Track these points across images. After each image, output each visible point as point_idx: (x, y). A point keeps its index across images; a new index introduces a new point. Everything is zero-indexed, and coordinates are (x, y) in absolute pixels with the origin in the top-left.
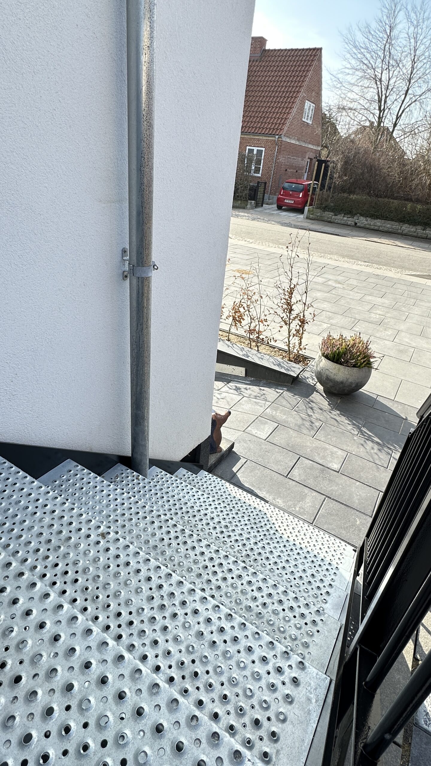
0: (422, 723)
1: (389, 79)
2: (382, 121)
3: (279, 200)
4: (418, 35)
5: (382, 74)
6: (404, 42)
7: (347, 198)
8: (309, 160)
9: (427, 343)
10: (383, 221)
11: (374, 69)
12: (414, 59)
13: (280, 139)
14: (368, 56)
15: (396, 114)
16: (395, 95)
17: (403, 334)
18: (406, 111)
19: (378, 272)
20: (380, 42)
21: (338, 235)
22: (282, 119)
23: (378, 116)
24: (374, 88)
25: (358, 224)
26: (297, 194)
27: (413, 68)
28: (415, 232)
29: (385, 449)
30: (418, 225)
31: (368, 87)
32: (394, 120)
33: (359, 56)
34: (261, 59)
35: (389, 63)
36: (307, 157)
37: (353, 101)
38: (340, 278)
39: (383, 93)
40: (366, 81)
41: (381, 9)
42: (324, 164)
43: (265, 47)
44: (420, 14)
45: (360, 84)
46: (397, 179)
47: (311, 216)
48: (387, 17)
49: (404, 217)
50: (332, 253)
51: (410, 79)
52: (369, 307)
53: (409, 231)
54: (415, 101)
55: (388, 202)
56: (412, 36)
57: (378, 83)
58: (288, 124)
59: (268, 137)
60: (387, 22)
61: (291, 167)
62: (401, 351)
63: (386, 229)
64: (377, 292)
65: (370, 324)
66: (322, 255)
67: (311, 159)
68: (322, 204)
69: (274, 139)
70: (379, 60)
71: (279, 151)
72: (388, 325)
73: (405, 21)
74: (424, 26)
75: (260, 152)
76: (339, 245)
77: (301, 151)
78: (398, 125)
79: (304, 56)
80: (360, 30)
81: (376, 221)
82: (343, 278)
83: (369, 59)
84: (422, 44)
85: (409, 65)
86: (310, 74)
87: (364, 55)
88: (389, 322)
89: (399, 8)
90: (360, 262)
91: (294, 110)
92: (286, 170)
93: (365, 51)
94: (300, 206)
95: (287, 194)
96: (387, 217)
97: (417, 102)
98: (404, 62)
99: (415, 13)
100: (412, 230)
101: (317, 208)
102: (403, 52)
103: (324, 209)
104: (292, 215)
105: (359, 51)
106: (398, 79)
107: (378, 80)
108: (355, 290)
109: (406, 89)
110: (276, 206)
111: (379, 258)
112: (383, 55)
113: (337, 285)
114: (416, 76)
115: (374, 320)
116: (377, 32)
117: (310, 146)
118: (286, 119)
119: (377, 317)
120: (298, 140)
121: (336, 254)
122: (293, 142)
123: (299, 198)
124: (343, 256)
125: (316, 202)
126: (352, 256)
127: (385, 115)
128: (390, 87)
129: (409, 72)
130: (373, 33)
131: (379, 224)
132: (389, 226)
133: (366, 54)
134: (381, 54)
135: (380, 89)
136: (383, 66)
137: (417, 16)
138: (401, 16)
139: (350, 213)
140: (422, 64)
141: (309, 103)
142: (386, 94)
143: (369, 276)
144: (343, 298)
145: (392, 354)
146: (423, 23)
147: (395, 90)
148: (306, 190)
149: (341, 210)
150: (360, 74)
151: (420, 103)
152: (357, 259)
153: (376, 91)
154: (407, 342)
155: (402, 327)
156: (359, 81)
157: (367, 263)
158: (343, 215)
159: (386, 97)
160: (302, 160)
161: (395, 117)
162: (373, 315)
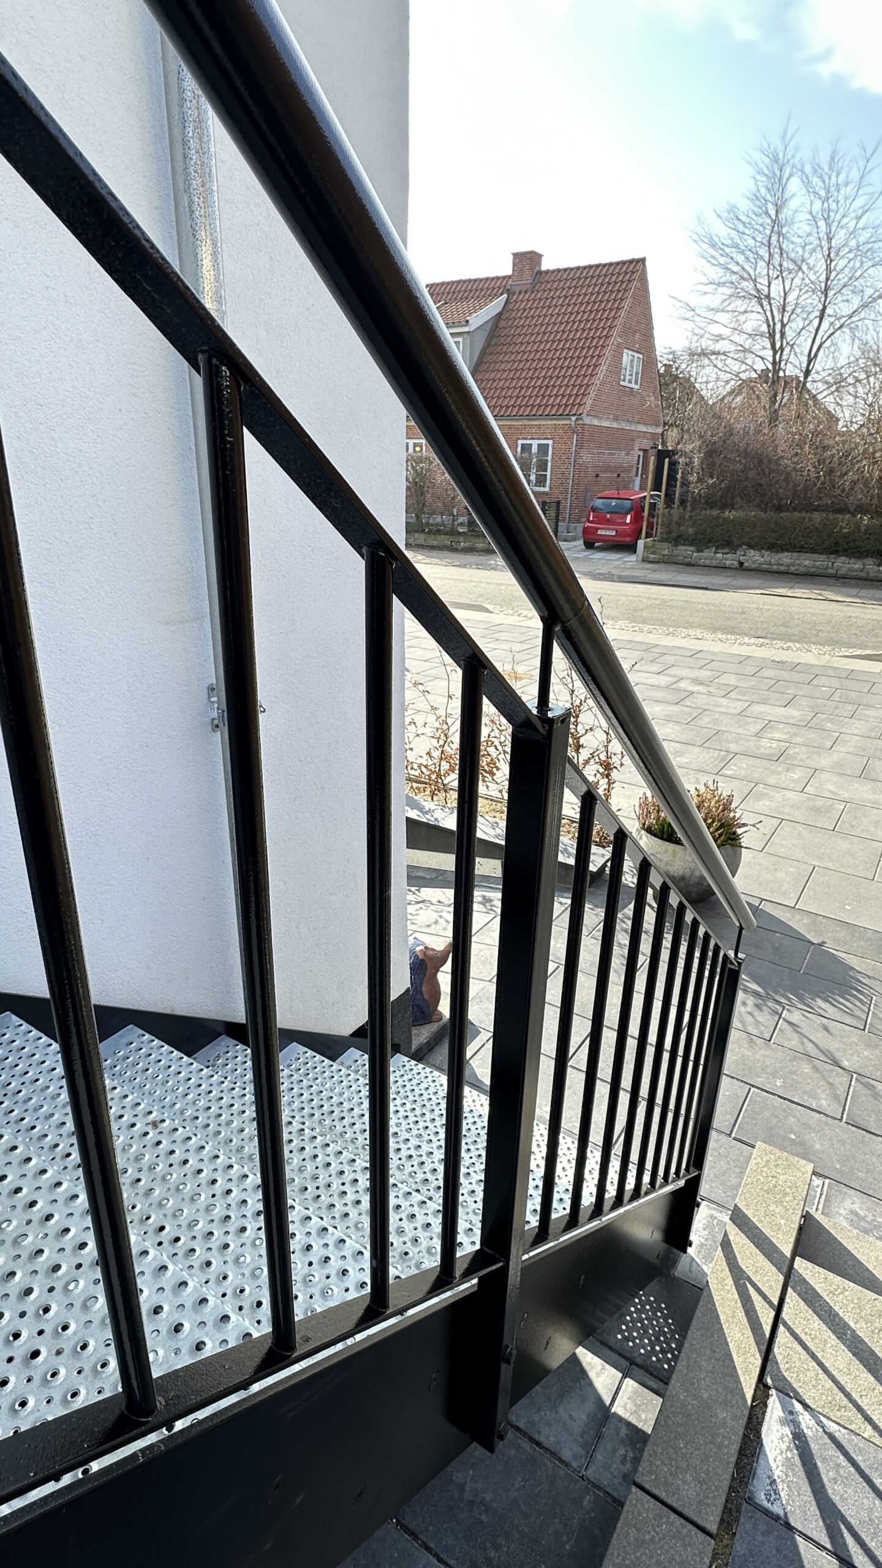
0: (761, 1498)
1: (785, 294)
2: (780, 368)
3: (586, 531)
4: (832, 214)
5: (769, 287)
6: (808, 229)
7: (717, 518)
8: (641, 453)
9: (874, 791)
10: (795, 554)
11: (755, 281)
12: (829, 255)
13: (580, 422)
14: (740, 258)
15: (806, 352)
16: (799, 320)
17: (825, 776)
18: (825, 345)
19: (782, 656)
20: (760, 233)
21: (706, 589)
22: (581, 386)
23: (771, 359)
24: (759, 313)
25: (746, 564)
26: (620, 518)
27: (829, 271)
28: (862, 571)
29: (770, 1004)
30: (867, 556)
31: (746, 312)
32: (805, 365)
33: (722, 260)
34: (534, 287)
35: (781, 266)
36: (637, 448)
37: (719, 338)
38: (704, 674)
39: (777, 319)
40: (739, 302)
41: (754, 178)
42: (667, 460)
43: (540, 267)
44: (830, 178)
45: (729, 308)
46: (813, 475)
47: (652, 556)
48: (768, 189)
49: (837, 544)
50: (690, 626)
51: (827, 288)
52: (759, 726)
53: (850, 570)
54: (841, 327)
55: (800, 518)
56: (820, 216)
57: (765, 303)
58: (592, 395)
59: (557, 419)
60: (768, 197)
61: (608, 468)
62: (817, 810)
63: (802, 570)
64: (778, 695)
65: (758, 761)
66: (671, 630)
67: (645, 451)
68: (670, 532)
69: (568, 422)
70: (761, 264)
71: (580, 445)
72: (795, 758)
73: (804, 191)
74: (840, 197)
75: (543, 449)
76: (705, 607)
77: (621, 440)
78: (813, 371)
79: (612, 275)
80: (719, 216)
81: (780, 555)
82: (710, 673)
83: (741, 263)
84: (842, 227)
85: (821, 266)
86: (626, 305)
87: (732, 258)
88: (798, 753)
89: (787, 173)
90: (746, 639)
91: (603, 369)
92: (597, 476)
93: (733, 250)
94: (628, 539)
95: (601, 520)
96: (802, 547)
97: (844, 329)
98: (811, 261)
99: (821, 177)
100: (856, 566)
101: (662, 540)
102: (806, 245)
103: (675, 541)
104: (613, 556)
105: (721, 252)
106: (803, 291)
107: (762, 298)
108: (733, 695)
109: (821, 307)
110: (581, 542)
111: (787, 627)
112: (767, 255)
113: (696, 688)
114: (835, 285)
115: (767, 752)
116: (753, 216)
117: (642, 428)
118: (588, 385)
119: (774, 746)
120: (616, 419)
121: (699, 626)
122: (606, 424)
123: (627, 524)
124: (714, 630)
125: (659, 530)
126: (733, 627)
127: (784, 357)
128: (789, 308)
129: (823, 278)
130: (743, 218)
131: (787, 561)
132: (807, 563)
133: (734, 255)
134: (763, 252)
135: (769, 314)
136: (771, 272)
137: (824, 182)
138: (794, 185)
139: (728, 544)
140: (846, 261)
141: (631, 353)
142: (782, 321)
143: (763, 664)
144: (706, 712)
145: (798, 815)
146: (838, 191)
147: (798, 311)
148: (637, 509)
149: (710, 541)
150: (728, 291)
151: (851, 328)
152: (740, 634)
153: (762, 317)
154: (831, 792)
155: (823, 761)
156: (726, 303)
157: (761, 640)
158: (714, 549)
159: (783, 326)
160: (628, 454)
161: (805, 359)
162: (764, 742)
